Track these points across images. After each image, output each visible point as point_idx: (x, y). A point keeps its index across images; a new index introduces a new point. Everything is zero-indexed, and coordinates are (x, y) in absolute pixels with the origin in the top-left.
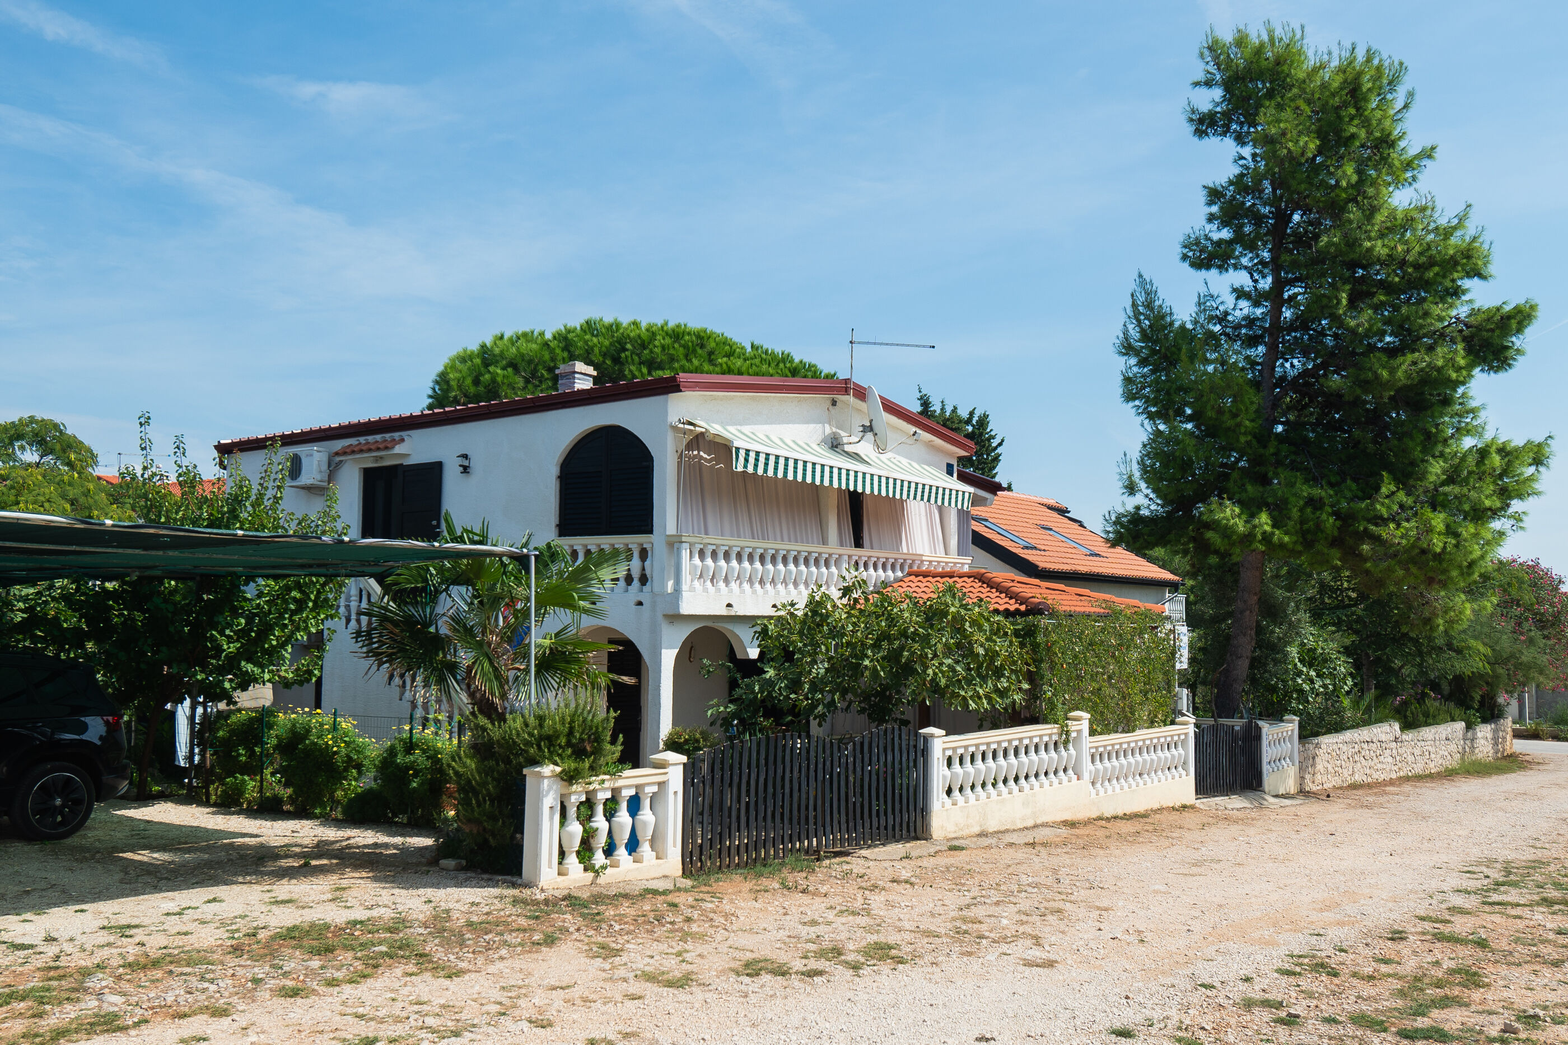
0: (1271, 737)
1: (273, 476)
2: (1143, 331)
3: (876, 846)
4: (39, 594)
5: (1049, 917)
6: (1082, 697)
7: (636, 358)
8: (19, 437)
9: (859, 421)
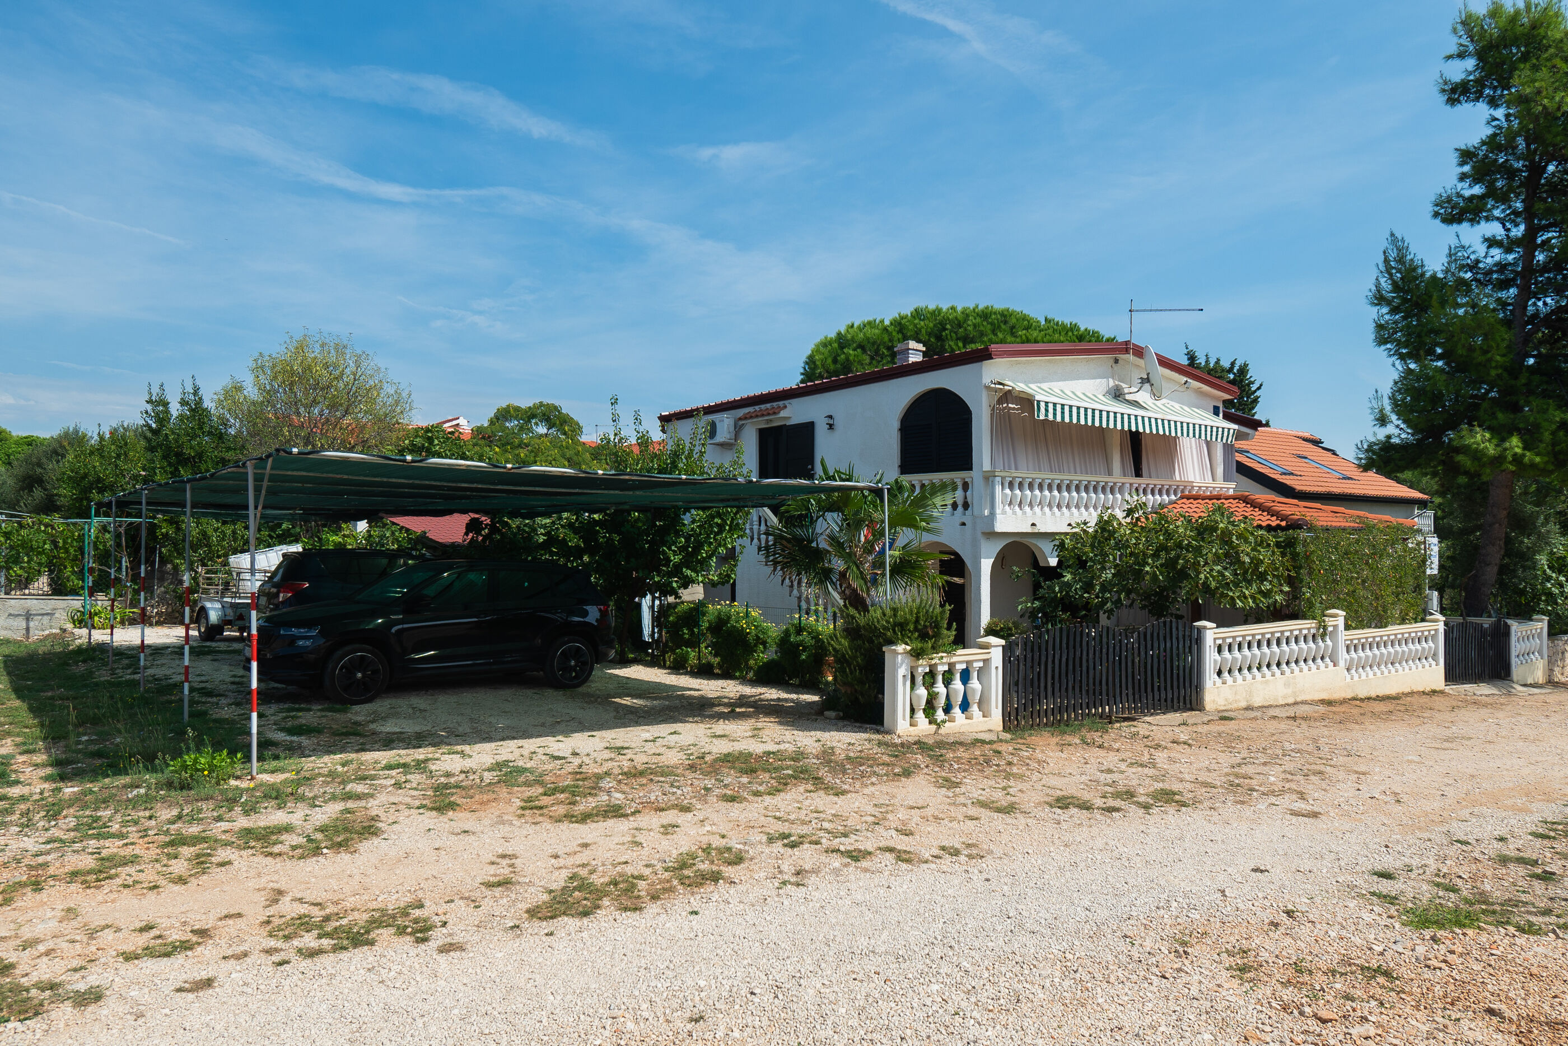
0: (1519, 634)
1: (699, 437)
2: (1395, 284)
3: (1158, 714)
4: (553, 523)
5: (1312, 777)
6: (1338, 598)
7: (953, 335)
8: (534, 416)
9: (1137, 375)
